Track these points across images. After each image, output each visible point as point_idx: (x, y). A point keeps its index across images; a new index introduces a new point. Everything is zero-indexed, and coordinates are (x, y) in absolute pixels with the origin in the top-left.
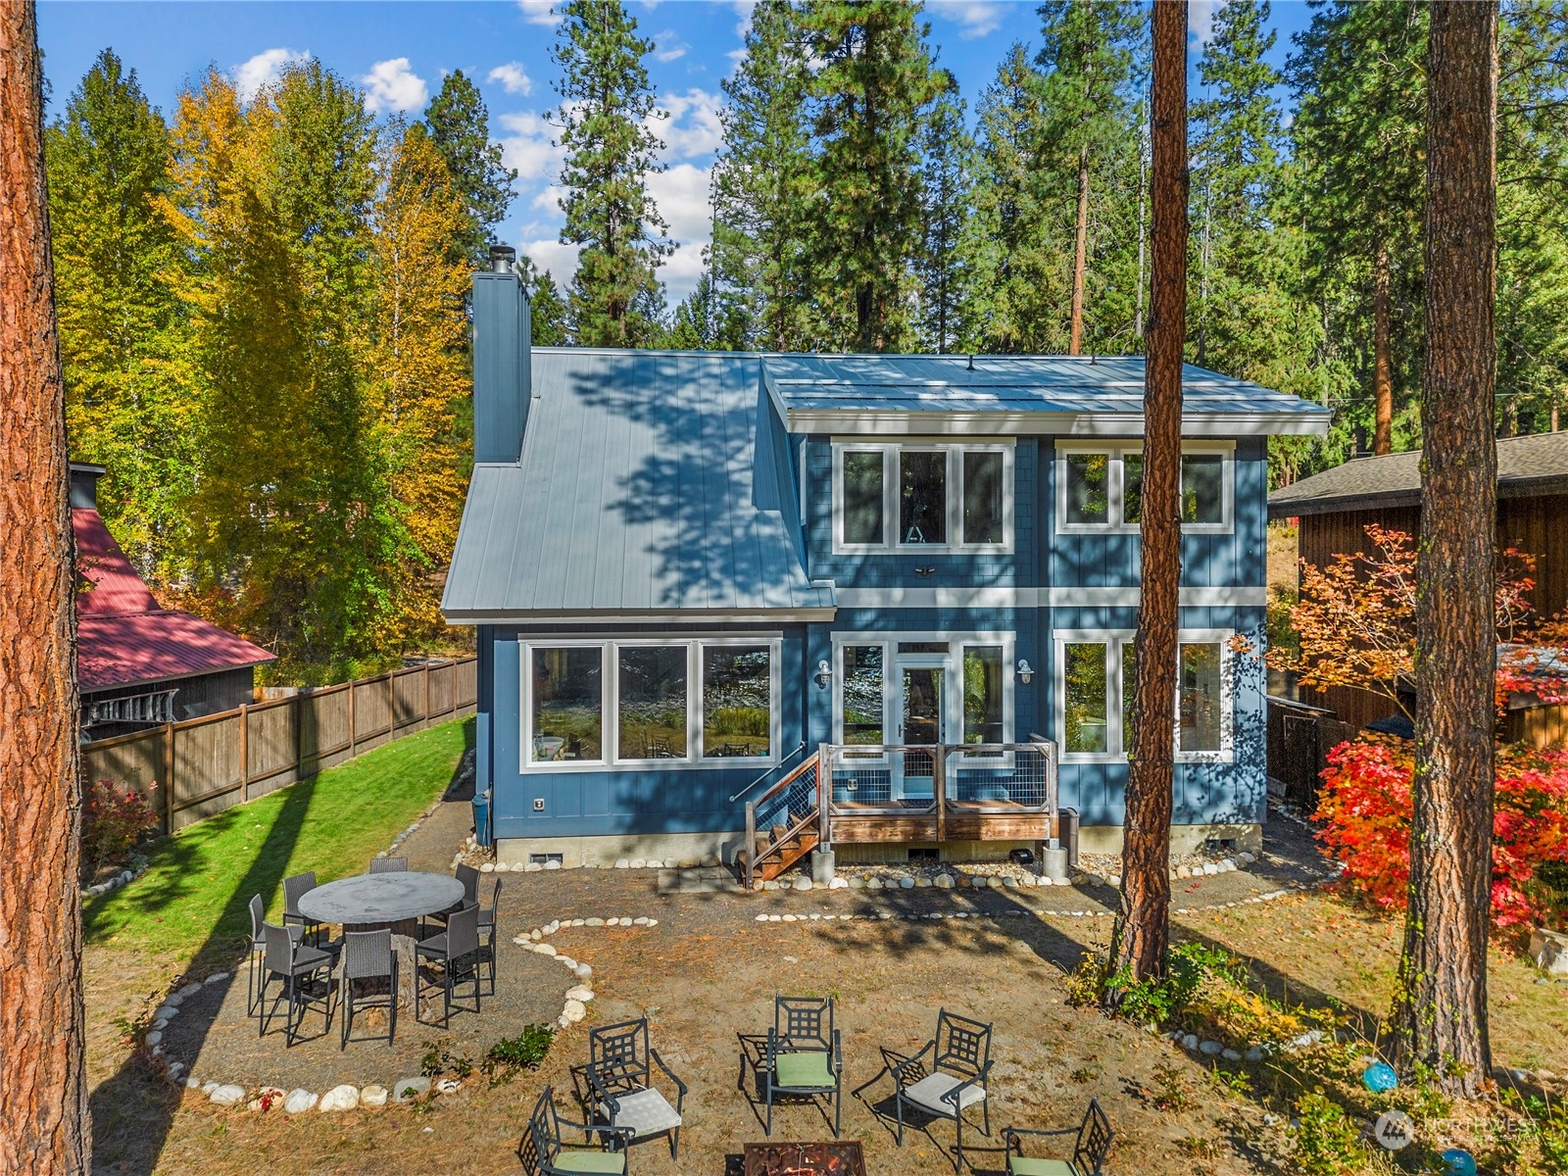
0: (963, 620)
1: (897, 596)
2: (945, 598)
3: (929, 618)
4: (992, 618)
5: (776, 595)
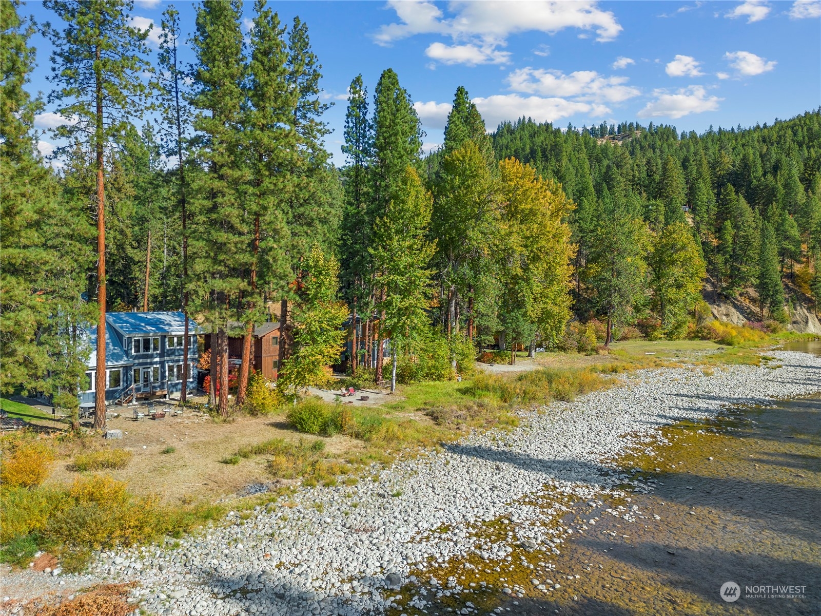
0: (152, 363)
1: (141, 361)
2: (149, 361)
3: (146, 364)
4: (156, 363)
5: (122, 362)
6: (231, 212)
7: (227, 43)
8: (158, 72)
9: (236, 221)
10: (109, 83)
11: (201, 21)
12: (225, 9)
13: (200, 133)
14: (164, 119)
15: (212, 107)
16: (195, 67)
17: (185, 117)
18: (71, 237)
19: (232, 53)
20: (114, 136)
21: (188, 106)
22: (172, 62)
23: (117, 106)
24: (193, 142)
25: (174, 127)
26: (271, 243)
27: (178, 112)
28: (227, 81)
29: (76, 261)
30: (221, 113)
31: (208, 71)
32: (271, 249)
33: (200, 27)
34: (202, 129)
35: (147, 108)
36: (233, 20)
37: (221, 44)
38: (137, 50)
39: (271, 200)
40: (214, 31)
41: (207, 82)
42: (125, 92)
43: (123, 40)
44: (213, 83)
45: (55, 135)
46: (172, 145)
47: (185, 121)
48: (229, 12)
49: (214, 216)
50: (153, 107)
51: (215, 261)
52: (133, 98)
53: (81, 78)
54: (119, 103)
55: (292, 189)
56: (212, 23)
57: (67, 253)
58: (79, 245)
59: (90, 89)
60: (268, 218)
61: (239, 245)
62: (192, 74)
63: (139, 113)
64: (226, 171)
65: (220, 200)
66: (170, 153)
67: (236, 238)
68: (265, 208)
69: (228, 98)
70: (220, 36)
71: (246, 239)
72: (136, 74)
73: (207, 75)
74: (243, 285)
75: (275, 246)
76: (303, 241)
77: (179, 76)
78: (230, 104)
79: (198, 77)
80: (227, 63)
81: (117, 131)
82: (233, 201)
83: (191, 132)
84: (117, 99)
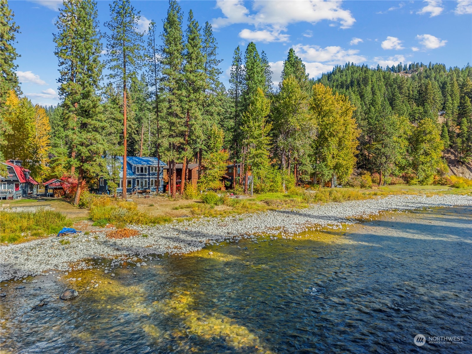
1: (140, 176)
3: (142, 178)
5: (132, 177)
6: (177, 109)
7: (176, 36)
8: (147, 50)
9: (179, 113)
10: (129, 55)
11: (165, 27)
12: (175, 21)
13: (165, 76)
14: (150, 70)
15: (170, 64)
16: (163, 47)
17: (158, 69)
18: (114, 119)
19: (178, 40)
20: (130, 77)
21: (160, 64)
22: (153, 45)
23: (132, 65)
24: (161, 80)
25: (154, 73)
26: (193, 122)
27: (155, 67)
28: (176, 52)
29: (116, 129)
30: (173, 66)
31: (168, 48)
32: (193, 124)
33: (165, 30)
34: (166, 74)
35: (143, 66)
36: (178, 26)
37: (173, 37)
38: (139, 41)
39: (194, 103)
40: (171, 31)
41: (167, 53)
42: (135, 59)
43: (134, 37)
44: (171, 54)
45: (108, 78)
46: (153, 81)
47: (158, 71)
48: (177, 23)
49: (170, 111)
50: (145, 65)
51: (170, 130)
52: (138, 62)
53: (118, 54)
54: (133, 64)
55: (203, 99)
56: (170, 28)
57: (113, 125)
58: (117, 123)
59: (121, 58)
60: (193, 111)
61: (180, 123)
62: (162, 50)
63: (140, 68)
64: (175, 91)
65: (172, 104)
66: (153, 85)
67: (178, 120)
68: (191, 107)
69: (176, 60)
70: (173, 33)
71: (183, 121)
72: (139, 52)
73: (168, 50)
74: (182, 140)
75: (195, 123)
76: (208, 122)
77: (156, 51)
78: (177, 62)
79: (164, 51)
80: (176, 45)
81: (132, 75)
82: (178, 104)
83: (161, 75)
84: (132, 63)
